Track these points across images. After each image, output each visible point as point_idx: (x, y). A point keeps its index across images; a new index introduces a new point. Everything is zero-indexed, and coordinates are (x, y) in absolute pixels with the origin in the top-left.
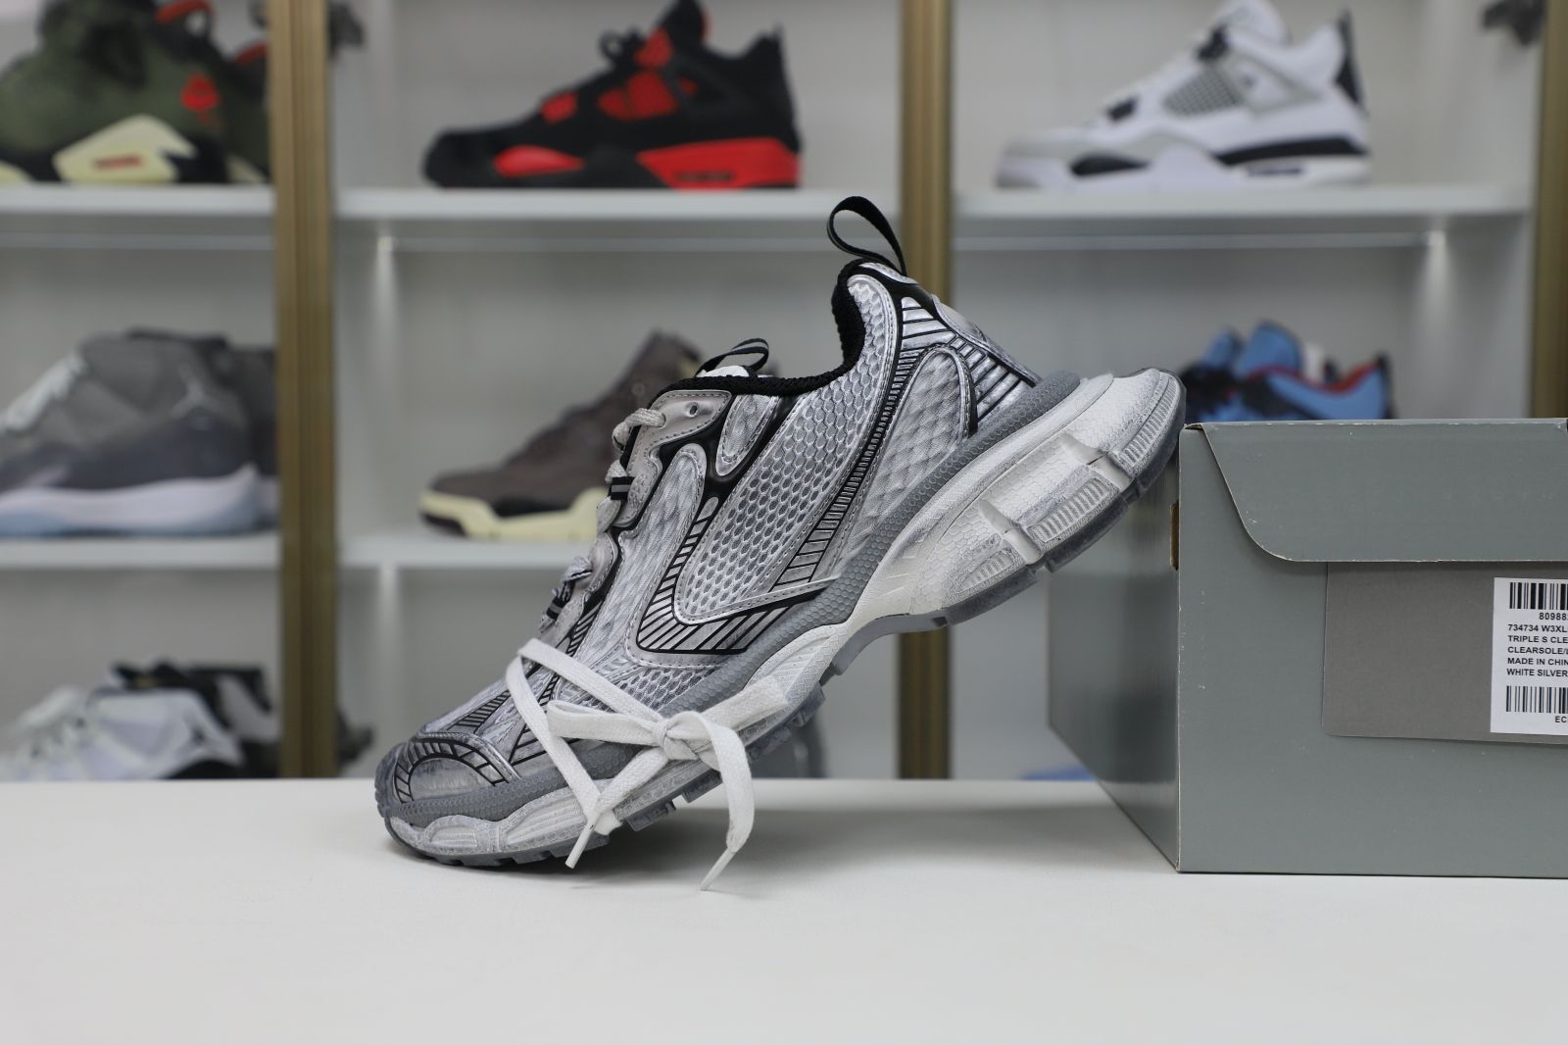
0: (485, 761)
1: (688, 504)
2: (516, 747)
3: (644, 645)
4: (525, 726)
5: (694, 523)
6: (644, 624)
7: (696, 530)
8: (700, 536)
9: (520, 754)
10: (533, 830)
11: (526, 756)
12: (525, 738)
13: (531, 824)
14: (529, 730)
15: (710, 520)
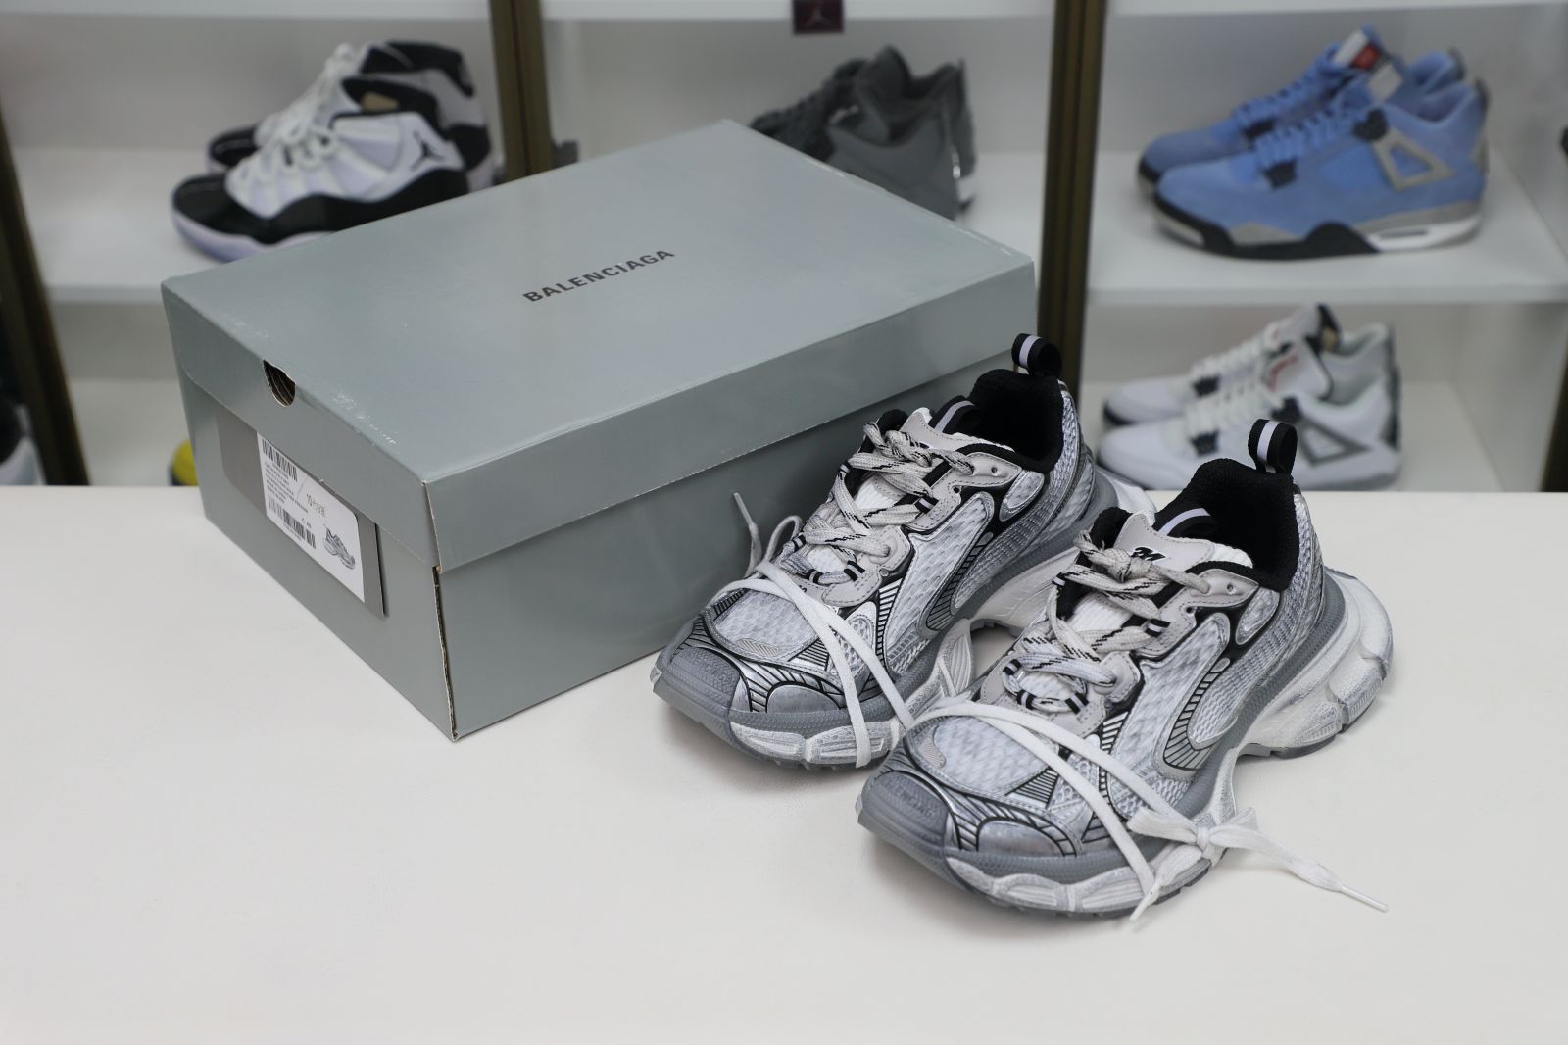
0: (1063, 837)
1: (1207, 657)
2: (1088, 829)
3: (1169, 760)
4: (1094, 813)
5: (1209, 673)
6: (1170, 745)
7: (1210, 679)
8: (1211, 683)
9: (1090, 835)
10: (1102, 899)
11: (1094, 837)
12: (1095, 823)
13: (1101, 894)
14: (1097, 817)
15: (1220, 673)
